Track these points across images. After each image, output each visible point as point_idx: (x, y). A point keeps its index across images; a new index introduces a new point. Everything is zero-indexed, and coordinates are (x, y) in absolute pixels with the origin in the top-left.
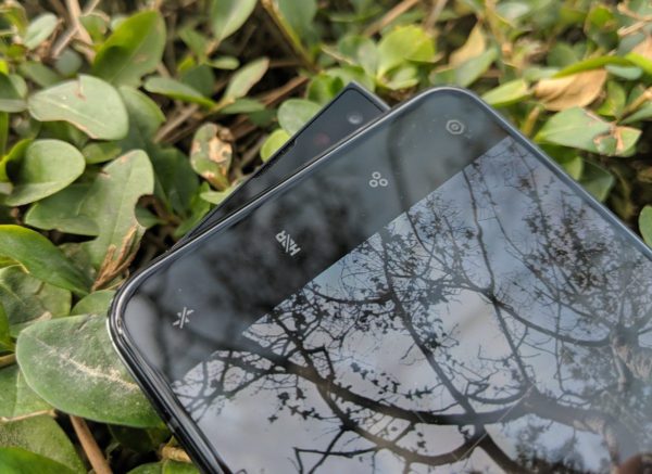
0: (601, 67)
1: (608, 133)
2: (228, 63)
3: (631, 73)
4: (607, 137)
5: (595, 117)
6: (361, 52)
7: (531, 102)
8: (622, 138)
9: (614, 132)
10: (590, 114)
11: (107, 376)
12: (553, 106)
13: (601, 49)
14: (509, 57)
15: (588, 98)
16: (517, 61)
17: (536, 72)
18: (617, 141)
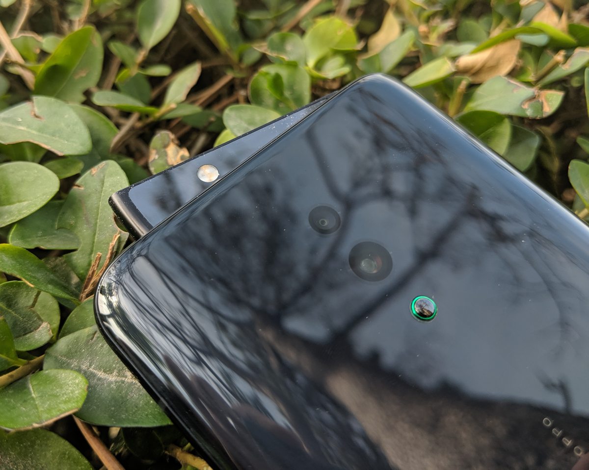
0: (512, 37)
1: (533, 98)
2: (161, 70)
3: (539, 40)
4: (533, 102)
5: (518, 84)
6: (289, 47)
7: (457, 77)
8: (547, 100)
9: (539, 96)
10: (513, 82)
11: (124, 379)
12: (477, 80)
13: (507, 20)
14: (426, 37)
15: (507, 68)
16: (433, 40)
17: (453, 48)
18: (542, 103)
